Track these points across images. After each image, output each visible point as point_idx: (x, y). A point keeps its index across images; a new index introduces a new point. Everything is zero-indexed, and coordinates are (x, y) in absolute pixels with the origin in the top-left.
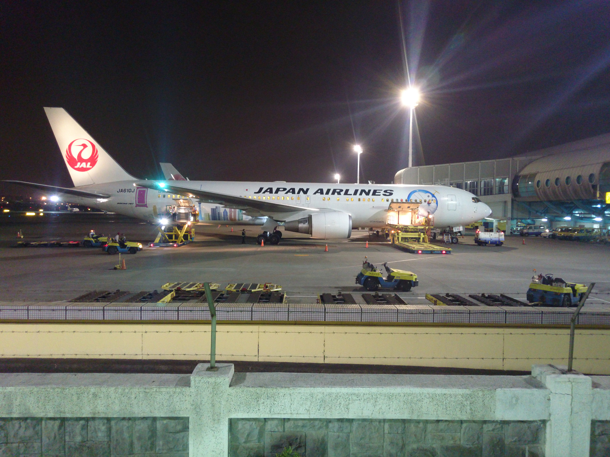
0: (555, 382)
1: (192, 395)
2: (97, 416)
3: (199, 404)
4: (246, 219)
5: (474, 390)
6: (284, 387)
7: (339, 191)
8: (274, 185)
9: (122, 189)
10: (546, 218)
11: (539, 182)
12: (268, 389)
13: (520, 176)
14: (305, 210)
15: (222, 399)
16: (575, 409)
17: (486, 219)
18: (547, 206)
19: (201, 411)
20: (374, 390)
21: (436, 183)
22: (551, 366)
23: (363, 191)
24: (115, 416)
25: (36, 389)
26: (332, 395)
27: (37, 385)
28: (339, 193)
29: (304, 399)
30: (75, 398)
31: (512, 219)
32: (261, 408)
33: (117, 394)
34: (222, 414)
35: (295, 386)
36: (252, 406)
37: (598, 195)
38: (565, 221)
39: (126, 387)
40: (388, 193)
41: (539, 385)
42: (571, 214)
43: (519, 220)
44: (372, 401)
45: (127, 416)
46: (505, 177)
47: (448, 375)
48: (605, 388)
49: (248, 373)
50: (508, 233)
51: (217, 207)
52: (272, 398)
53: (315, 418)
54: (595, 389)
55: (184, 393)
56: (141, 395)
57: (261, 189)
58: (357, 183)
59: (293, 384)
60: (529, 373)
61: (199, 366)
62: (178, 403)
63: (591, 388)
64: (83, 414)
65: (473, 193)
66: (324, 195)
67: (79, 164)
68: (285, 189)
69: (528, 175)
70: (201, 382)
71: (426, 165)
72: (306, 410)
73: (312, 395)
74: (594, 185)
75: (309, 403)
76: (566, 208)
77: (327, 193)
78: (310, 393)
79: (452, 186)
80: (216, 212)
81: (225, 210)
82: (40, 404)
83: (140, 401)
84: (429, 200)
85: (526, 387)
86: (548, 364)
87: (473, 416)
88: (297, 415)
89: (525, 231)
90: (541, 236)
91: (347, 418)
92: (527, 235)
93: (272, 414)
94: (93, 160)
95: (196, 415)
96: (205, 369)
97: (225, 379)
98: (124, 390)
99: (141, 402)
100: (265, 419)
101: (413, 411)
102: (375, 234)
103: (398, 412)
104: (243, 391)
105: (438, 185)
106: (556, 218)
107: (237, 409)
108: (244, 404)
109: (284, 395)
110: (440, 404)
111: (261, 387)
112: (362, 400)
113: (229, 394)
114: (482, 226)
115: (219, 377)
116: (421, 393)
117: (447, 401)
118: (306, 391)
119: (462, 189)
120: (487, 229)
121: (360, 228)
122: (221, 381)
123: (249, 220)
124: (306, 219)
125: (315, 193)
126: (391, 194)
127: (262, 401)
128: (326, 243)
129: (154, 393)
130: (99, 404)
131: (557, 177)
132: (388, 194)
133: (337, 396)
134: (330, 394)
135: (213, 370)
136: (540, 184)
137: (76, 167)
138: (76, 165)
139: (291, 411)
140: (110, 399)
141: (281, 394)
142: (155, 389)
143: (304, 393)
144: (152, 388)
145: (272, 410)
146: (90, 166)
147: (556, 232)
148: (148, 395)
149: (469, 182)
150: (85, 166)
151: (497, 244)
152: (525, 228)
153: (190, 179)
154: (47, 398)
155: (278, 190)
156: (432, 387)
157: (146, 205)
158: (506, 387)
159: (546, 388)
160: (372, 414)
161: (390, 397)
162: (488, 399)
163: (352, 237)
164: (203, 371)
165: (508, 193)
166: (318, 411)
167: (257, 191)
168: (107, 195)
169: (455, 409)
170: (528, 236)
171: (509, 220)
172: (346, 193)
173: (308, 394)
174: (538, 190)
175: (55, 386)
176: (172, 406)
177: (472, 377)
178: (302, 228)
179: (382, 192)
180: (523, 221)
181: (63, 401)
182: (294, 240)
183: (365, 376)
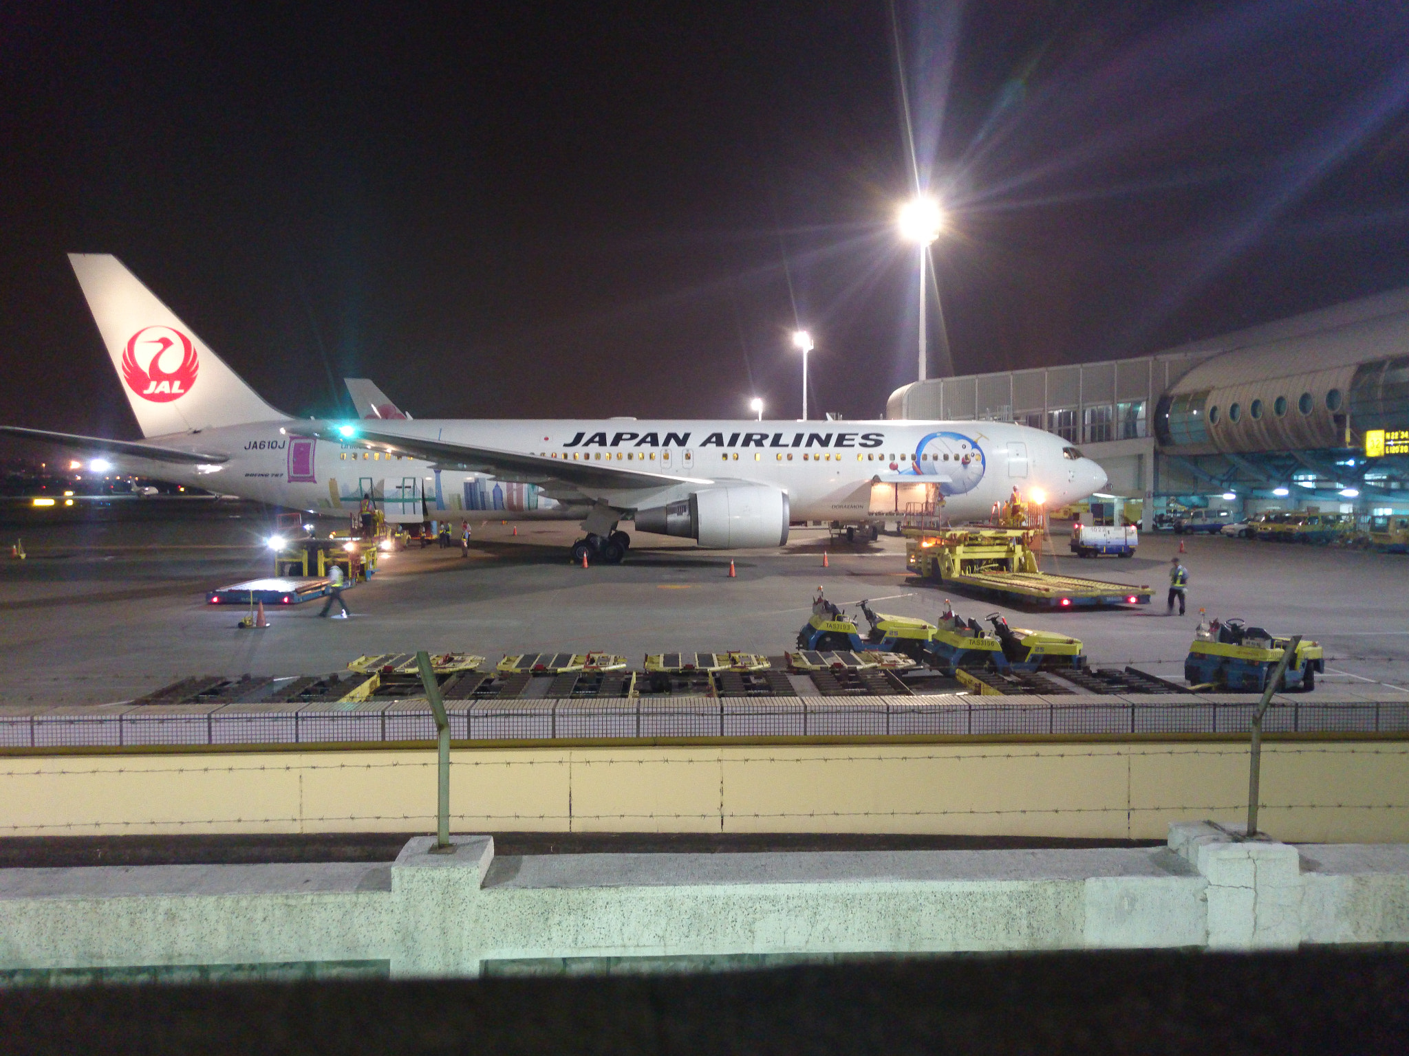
0: (1219, 859)
1: (396, 910)
2: (175, 962)
3: (411, 928)
4: (546, 505)
5: (1036, 882)
6: (607, 886)
7: (758, 437)
8: (611, 427)
9: (256, 443)
10: (1233, 493)
11: (1214, 409)
12: (570, 892)
13: (1172, 398)
14: (681, 482)
15: (463, 916)
16: (1262, 921)
17: (1096, 497)
18: (1234, 465)
19: (417, 944)
20: (811, 888)
21: (980, 415)
22: (1210, 823)
23: (813, 437)
24: (217, 962)
25: (33, 905)
26: (716, 901)
27: (35, 894)
28: (759, 443)
29: (653, 912)
30: (124, 922)
31: (1157, 495)
32: (554, 935)
33: (223, 911)
34: (465, 953)
35: (631, 883)
36: (533, 931)
37: (1348, 438)
38: (1276, 498)
39: (241, 896)
40: (873, 440)
41: (1183, 869)
42: (1288, 482)
43: (1172, 498)
44: (807, 913)
45: (246, 961)
46: (1139, 399)
47: (980, 852)
48: (1329, 872)
49: (525, 857)
50: (1148, 527)
51: (477, 480)
52: (580, 911)
53: (678, 954)
54: (1307, 874)
55: (377, 905)
56: (277, 913)
57: (579, 437)
58: (801, 418)
59: (628, 878)
60: (1163, 842)
61: (412, 843)
62: (363, 930)
63: (1296, 869)
64: (144, 959)
65: (1067, 438)
66: (725, 449)
67: (153, 384)
68: (634, 436)
69: (1189, 395)
70: (415, 880)
71: (957, 374)
72: (656, 937)
73: (670, 903)
74: (1341, 416)
75: (663, 922)
76: (1277, 468)
77: (733, 442)
78: (665, 898)
79: (1019, 423)
80: (475, 489)
81: (497, 485)
82: (43, 939)
83: (276, 926)
84: (966, 456)
85: (1153, 874)
86: (1202, 820)
87: (1035, 940)
88: (637, 949)
89: (1186, 522)
90: (1221, 533)
91: (750, 952)
92: (1189, 531)
93: (580, 949)
94: (186, 376)
95: (404, 954)
96: (427, 849)
97: (470, 872)
98: (238, 902)
99: (276, 930)
100: (564, 960)
101: (898, 934)
102: (844, 535)
103: (866, 936)
104: (513, 897)
105: (986, 420)
106: (1256, 493)
107: (499, 939)
108: (515, 927)
109: (607, 903)
110: (960, 915)
111: (552, 887)
112: (784, 912)
113: (481, 904)
114: (1088, 511)
115: (458, 866)
116: (917, 891)
117: (975, 908)
118: (655, 894)
119: (1041, 428)
120: (1100, 519)
121: (810, 524)
122: (460, 876)
123: (553, 509)
124: (685, 504)
125: (704, 444)
126: (878, 443)
127: (557, 918)
128: (730, 558)
129: (307, 907)
130: (181, 935)
131: (1255, 398)
132: (873, 443)
133: (728, 904)
134: (711, 901)
135: (442, 850)
136: (1218, 415)
137: (146, 392)
138: (147, 387)
139: (623, 939)
140: (205, 922)
141: (600, 903)
142: (309, 898)
143: (652, 898)
144: (302, 897)
145: (580, 938)
146: (180, 388)
147: (1255, 524)
148: (294, 912)
149: (1056, 413)
150: (167, 391)
151: (1122, 553)
152: (1185, 515)
153: (414, 417)
154: (60, 926)
155: (618, 439)
156: (943, 879)
157: (314, 477)
158: (1109, 873)
159: (1197, 875)
160: (807, 942)
161: (848, 902)
162: (1067, 901)
163: (791, 542)
164: (422, 853)
165: (1147, 436)
166: (684, 939)
167: (571, 440)
168: (221, 455)
169: (994, 927)
170: (1192, 534)
171: (1149, 497)
172: (776, 442)
173: (662, 901)
174: (1213, 430)
175: (79, 897)
176: (349, 935)
177: (1033, 854)
178: (674, 524)
179: (858, 440)
180: (1182, 499)
181: (96, 930)
182: (654, 552)
183: (791, 857)
